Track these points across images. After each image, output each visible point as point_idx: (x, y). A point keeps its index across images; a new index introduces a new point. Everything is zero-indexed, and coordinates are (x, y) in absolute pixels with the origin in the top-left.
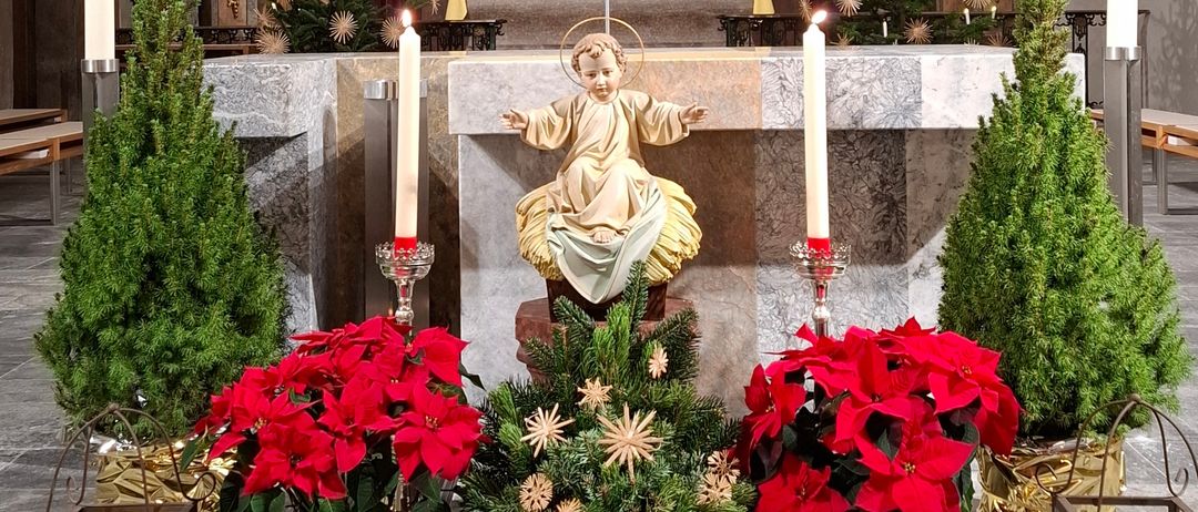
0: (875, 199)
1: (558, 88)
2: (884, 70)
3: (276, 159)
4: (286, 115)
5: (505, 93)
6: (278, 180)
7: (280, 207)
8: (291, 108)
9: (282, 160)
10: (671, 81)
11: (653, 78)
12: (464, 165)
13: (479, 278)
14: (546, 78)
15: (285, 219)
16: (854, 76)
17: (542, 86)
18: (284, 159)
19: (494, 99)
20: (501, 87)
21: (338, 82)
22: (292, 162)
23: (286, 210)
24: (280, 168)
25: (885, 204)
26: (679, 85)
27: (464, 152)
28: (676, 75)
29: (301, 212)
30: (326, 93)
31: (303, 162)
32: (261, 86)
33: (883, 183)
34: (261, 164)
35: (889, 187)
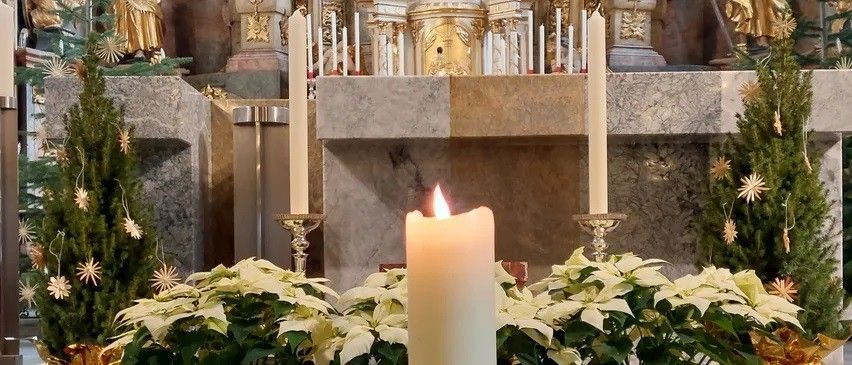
0: (683, 207)
1: (411, 99)
2: (691, 84)
3: (164, 170)
4: (176, 120)
5: (365, 103)
6: (165, 189)
7: (167, 211)
8: (180, 114)
9: (169, 169)
10: (508, 94)
11: (491, 90)
12: (328, 177)
13: (341, 276)
14: (400, 90)
15: (171, 222)
16: (665, 88)
17: (396, 97)
18: (171, 170)
19: (356, 109)
20: (361, 98)
21: (212, 120)
22: (177, 173)
23: (172, 215)
24: (167, 177)
25: (691, 211)
26: (515, 96)
27: (327, 165)
28: (511, 89)
29: (185, 217)
30: (203, 124)
31: (187, 173)
32: (155, 94)
33: (690, 193)
34: (150, 174)
35: (694, 196)
